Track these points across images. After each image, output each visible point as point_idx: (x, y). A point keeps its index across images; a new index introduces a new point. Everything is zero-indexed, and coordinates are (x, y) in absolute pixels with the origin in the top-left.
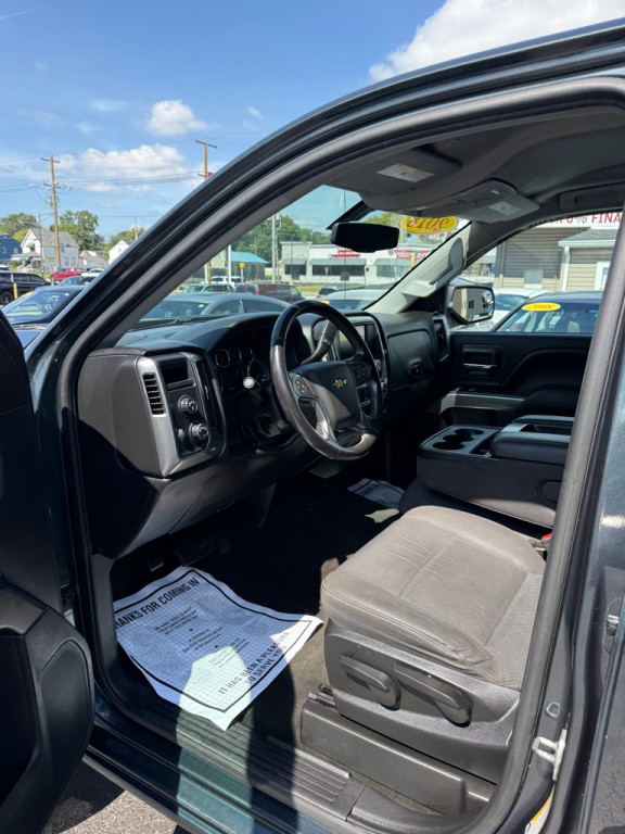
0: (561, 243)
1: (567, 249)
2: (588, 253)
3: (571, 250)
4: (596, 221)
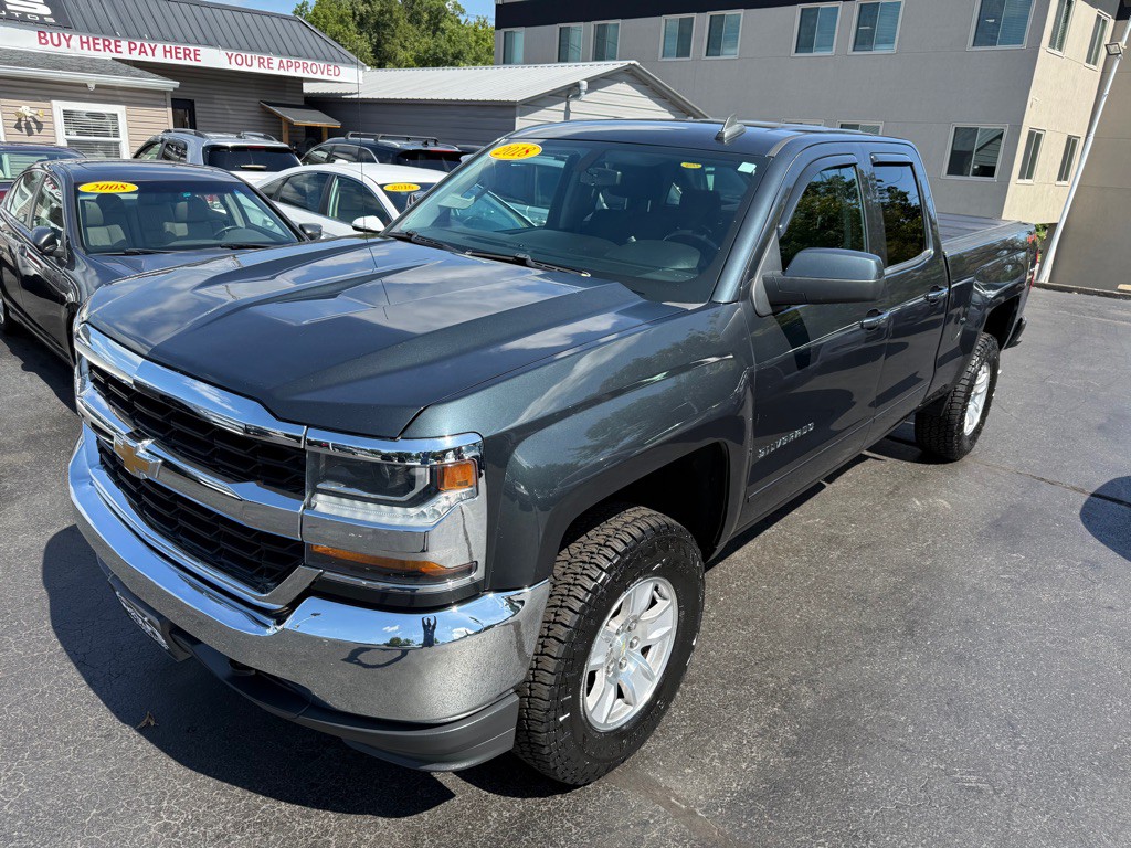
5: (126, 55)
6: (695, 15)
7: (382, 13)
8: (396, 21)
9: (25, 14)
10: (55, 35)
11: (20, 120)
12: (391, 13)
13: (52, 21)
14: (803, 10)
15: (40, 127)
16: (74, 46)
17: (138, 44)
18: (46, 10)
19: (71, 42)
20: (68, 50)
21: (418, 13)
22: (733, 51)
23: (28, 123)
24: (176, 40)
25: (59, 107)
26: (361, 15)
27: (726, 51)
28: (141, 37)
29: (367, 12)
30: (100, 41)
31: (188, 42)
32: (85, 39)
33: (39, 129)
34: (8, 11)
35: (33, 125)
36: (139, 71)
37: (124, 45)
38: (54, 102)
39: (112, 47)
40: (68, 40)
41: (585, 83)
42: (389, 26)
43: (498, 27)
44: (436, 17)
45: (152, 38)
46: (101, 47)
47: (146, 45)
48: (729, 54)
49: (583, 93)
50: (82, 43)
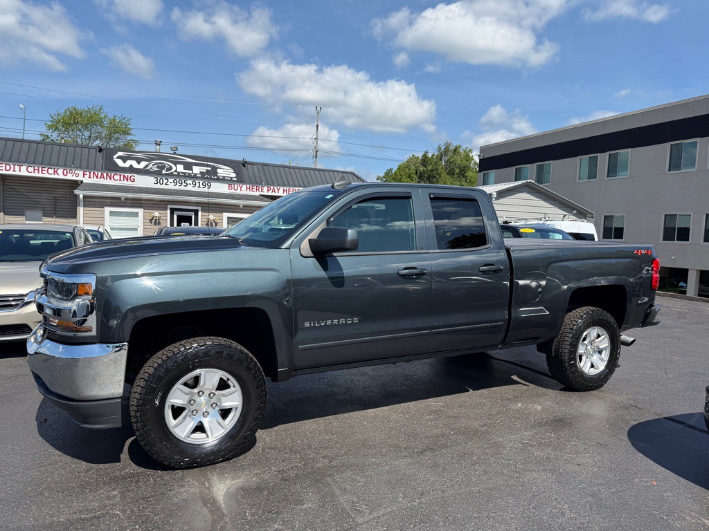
0: (77, 192)
1: (81, 196)
2: (96, 200)
3: (84, 197)
4: (87, 176)
5: (266, 193)
6: (599, 154)
7: (432, 170)
8: (440, 174)
9: (224, 177)
10: (236, 185)
11: (208, 222)
12: (437, 170)
13: (236, 179)
14: (672, 145)
15: (216, 224)
16: (243, 190)
17: (272, 188)
18: (234, 175)
19: (242, 189)
20: (240, 192)
21: (453, 169)
22: (625, 173)
23: (211, 223)
24: (289, 185)
25: (226, 215)
26: (420, 172)
27: (622, 173)
28: (273, 185)
29: (424, 170)
30: (255, 187)
31: (295, 186)
32: (248, 186)
33: (216, 225)
34: (218, 176)
35: (214, 224)
36: (266, 199)
37: (266, 188)
38: (224, 214)
39: (260, 190)
40: (241, 188)
41: (495, 193)
42: (435, 177)
43: (480, 171)
44: (464, 170)
45: (279, 185)
46: (255, 190)
47: (275, 188)
48: (622, 175)
49: (494, 199)
50: (247, 188)
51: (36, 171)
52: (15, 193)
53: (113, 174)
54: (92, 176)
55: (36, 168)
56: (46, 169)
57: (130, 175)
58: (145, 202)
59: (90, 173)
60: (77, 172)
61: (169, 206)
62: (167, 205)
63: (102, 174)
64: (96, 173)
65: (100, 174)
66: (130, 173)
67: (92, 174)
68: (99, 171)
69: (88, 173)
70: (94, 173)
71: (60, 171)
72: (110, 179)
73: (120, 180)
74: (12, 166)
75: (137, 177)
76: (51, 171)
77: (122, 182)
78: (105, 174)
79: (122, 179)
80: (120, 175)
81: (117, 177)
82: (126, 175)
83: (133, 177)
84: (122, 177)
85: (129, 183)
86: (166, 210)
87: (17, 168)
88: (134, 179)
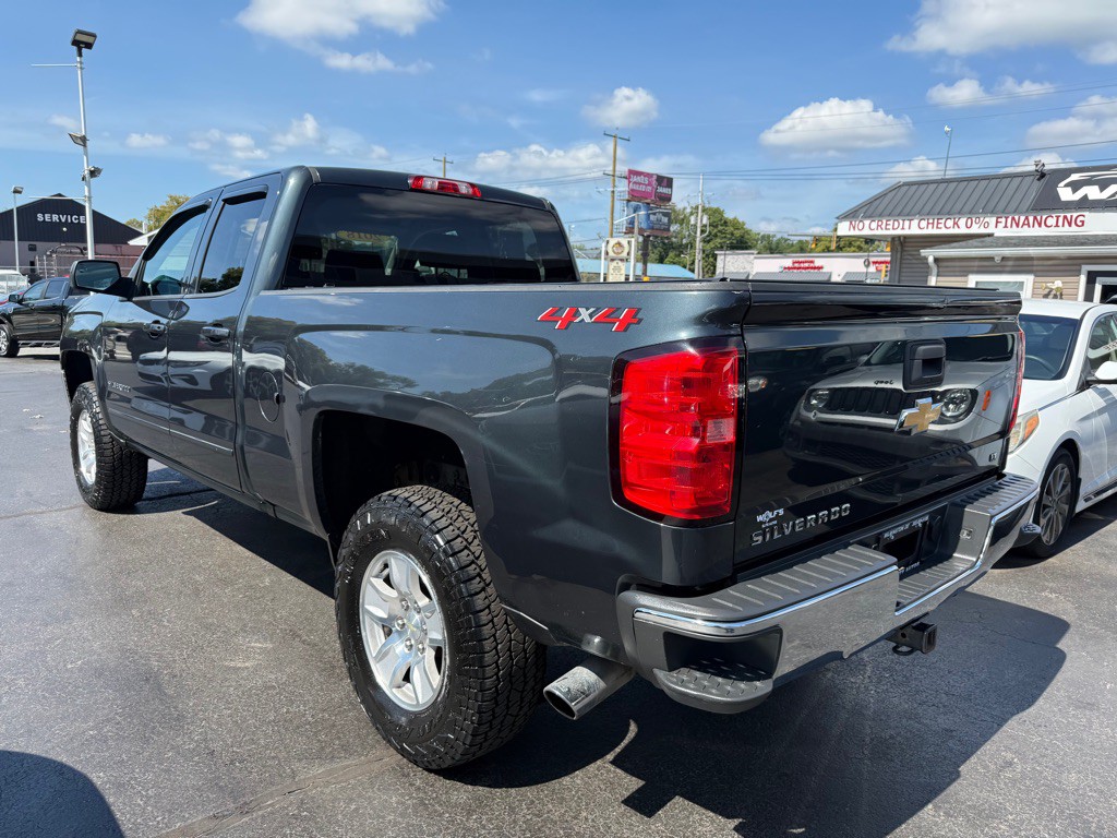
0: (924, 252)
1: (931, 259)
2: (957, 264)
3: (936, 260)
4: (1001, 226)
51: (930, 226)
52: (914, 261)
53: (1044, 217)
54: (1009, 224)
55: (931, 221)
56: (943, 221)
57: (1075, 215)
58: (1041, 262)
59: (1007, 218)
60: (987, 220)
61: (1086, 268)
62: (1080, 265)
63: (1027, 218)
64: (1016, 218)
65: (1023, 218)
66: (1077, 211)
67: (1009, 220)
68: (1021, 213)
69: (1003, 220)
70: (1013, 219)
71: (962, 222)
72: (1040, 225)
73: (1057, 226)
74: (901, 222)
75: (1089, 216)
76: (950, 223)
77: (1061, 229)
78: (1031, 219)
79: (1060, 223)
80: (1058, 217)
81: (1052, 221)
82: (1069, 215)
83: (1081, 218)
84: (1061, 219)
85: (1073, 231)
86: (1078, 273)
87: (907, 223)
88: (1083, 222)
